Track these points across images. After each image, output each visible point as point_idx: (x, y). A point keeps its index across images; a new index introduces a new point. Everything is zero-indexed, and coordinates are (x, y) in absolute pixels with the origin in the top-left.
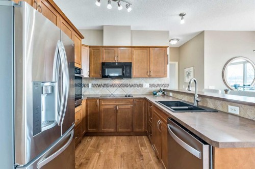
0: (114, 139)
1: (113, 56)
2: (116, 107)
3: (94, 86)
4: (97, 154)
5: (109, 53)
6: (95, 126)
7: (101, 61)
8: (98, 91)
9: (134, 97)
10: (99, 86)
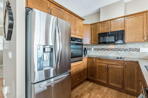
0: (105, 89)
1: (107, 28)
2: (108, 66)
3: (95, 49)
4: (89, 94)
5: (104, 26)
6: (93, 76)
7: (98, 33)
8: (98, 53)
9: (125, 59)
10: (98, 50)
